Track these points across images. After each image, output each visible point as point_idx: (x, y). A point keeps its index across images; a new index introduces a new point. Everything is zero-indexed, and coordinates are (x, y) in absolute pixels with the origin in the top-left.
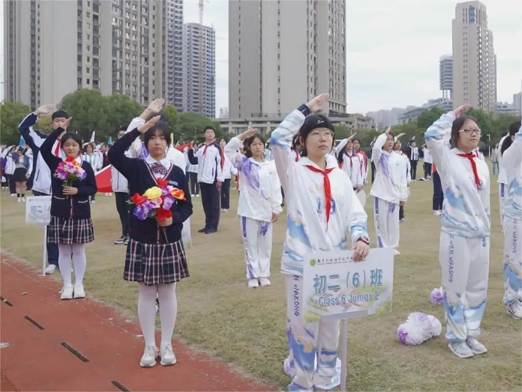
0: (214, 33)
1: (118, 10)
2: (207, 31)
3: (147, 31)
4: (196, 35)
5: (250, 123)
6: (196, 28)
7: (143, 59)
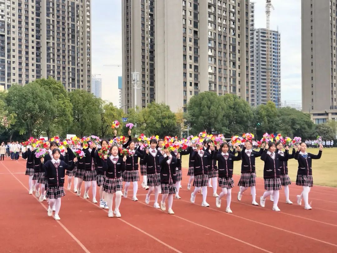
0: (279, 36)
1: (213, 24)
2: (273, 34)
3: (234, 40)
4: (265, 39)
5: (330, 115)
6: (264, 32)
7: (232, 63)
